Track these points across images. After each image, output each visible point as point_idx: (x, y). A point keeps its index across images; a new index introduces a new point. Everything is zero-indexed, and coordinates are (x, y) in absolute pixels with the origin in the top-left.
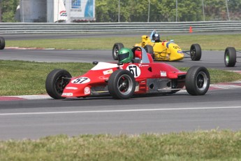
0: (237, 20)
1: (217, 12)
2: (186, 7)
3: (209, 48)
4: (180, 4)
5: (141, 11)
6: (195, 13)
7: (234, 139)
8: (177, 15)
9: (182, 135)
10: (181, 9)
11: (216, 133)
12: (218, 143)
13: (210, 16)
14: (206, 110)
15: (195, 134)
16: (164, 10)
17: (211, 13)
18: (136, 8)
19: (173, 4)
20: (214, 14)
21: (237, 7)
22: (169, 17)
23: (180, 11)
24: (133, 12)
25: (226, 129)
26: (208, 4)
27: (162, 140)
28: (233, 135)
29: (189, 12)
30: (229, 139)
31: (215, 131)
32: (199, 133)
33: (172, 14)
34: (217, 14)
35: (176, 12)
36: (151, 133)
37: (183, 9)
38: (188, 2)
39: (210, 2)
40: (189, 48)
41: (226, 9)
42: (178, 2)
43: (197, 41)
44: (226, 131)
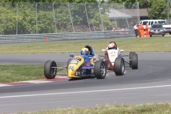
0: (79, 31)
1: (65, 26)
2: (43, 23)
3: (61, 52)
5: (11, 27)
6: (50, 28)
8: (37, 29)
9: (47, 113)
10: (40, 25)
11: (71, 110)
13: (60, 29)
15: (56, 112)
16: (28, 27)
17: (61, 27)
18: (8, 24)
19: (34, 22)
20: (63, 28)
21: (79, 23)
22: (32, 30)
23: (39, 27)
24: (5, 28)
25: (78, 107)
26: (59, 21)
28: (83, 111)
31: (70, 109)
32: (59, 111)
33: (33, 28)
34: (65, 28)
35: (36, 27)
36: (25, 112)
37: (42, 25)
38: (44, 20)
39: (60, 19)
40: (46, 52)
41: (71, 24)
42: (38, 20)
43: (52, 47)
44: (78, 109)
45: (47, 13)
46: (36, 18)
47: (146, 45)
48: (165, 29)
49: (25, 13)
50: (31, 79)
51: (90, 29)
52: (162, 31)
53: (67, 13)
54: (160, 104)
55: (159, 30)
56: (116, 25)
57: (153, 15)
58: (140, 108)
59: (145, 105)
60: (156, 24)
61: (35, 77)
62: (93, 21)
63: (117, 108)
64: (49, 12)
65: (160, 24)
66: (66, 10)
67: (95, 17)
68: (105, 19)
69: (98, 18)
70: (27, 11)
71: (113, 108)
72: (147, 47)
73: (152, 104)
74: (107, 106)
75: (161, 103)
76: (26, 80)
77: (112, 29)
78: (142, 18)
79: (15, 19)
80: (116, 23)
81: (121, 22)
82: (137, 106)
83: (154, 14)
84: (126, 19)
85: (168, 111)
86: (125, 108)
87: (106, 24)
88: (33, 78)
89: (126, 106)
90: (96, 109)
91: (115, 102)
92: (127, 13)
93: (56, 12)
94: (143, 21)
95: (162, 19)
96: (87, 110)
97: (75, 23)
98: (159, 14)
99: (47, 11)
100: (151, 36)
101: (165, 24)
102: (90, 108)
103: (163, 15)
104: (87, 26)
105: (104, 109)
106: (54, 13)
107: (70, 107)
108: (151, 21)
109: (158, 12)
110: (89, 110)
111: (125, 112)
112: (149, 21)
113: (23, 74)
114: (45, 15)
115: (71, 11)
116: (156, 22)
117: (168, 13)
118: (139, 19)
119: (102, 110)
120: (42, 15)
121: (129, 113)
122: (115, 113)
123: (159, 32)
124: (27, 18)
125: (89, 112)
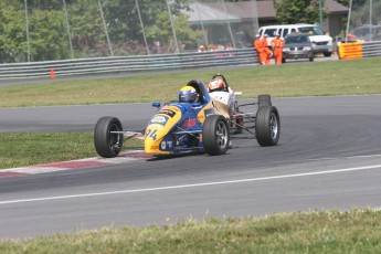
0: (123, 54)
1: (91, 43)
2: (42, 37)
3: (85, 101)
4: (33, 33)
6: (57, 47)
7: (139, 241)
8: (28, 52)
9: (57, 240)
10: (34, 42)
11: (110, 233)
12: (115, 248)
13: (81, 50)
15: (76, 237)
16: (10, 45)
17: (82, 46)
19: (21, 34)
20: (87, 48)
21: (122, 35)
22: (17, 55)
23: (34, 46)
25: (126, 226)
26: (77, 32)
27: (25, 249)
28: (136, 234)
29: (48, 46)
30: (131, 241)
31: (108, 229)
32: (83, 235)
33: (20, 50)
34: (91, 46)
35: (27, 46)
36: (7, 240)
37: (39, 42)
38: (45, 30)
39: (79, 28)
41: (105, 38)
42: (30, 30)
43: (63, 90)
44: (126, 229)
45: (49, 14)
46: (25, 27)
47: (272, 83)
48: (314, 45)
50: (18, 165)
51: (147, 48)
52: (308, 49)
53: (95, 13)
54: (307, 213)
55: (300, 49)
56: (206, 38)
57: (288, 15)
58: (264, 224)
59: (273, 218)
60: (294, 34)
61: (28, 160)
62: (153, 30)
63: (213, 226)
64: (54, 12)
65: (303, 34)
66: (92, 7)
67: (158, 22)
68: (181, 26)
69: (165, 24)
70: (5, 11)
71: (204, 225)
72: (276, 86)
73: (290, 214)
74: (190, 220)
75: (309, 212)
76: (7, 166)
77: (196, 47)
78: (263, 22)
80: (204, 33)
81: (217, 32)
82: (256, 219)
83: (288, 11)
84: (226, 25)
85: (324, 230)
86: (231, 225)
87: (183, 37)
88: (23, 161)
89: (233, 221)
90: (166, 228)
91: (207, 212)
92: (230, 11)
93: (70, 13)
94: (265, 28)
95: (308, 22)
96: (146, 231)
97: (114, 36)
98: (301, 11)
99: (50, 10)
100: (283, 61)
101: (315, 34)
102: (152, 227)
103: (310, 15)
105: (184, 229)
106: (66, 15)
107: (108, 225)
108: (283, 27)
109: (298, 6)
110: (151, 230)
111: (230, 233)
112: (278, 27)
114: (46, 19)
115: (104, 10)
116: (293, 30)
117: (320, 9)
118: (257, 24)
119: (178, 230)
120: (38, 18)
121: (240, 235)
122: (209, 236)
123: (300, 52)
124: (5, 26)
125: (149, 235)
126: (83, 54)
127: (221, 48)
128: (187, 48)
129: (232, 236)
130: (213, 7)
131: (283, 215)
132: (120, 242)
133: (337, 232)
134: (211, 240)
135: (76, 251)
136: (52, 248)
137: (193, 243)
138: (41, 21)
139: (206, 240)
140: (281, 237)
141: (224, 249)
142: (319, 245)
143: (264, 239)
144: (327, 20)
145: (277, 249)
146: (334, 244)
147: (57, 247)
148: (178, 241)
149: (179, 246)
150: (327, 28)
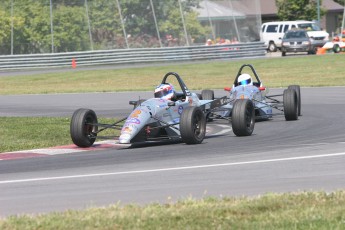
0: (138, 47)
1: (110, 36)
2: (65, 31)
3: (102, 89)
4: (57, 27)
6: (79, 40)
7: (143, 217)
8: (52, 43)
9: (68, 215)
10: (58, 35)
11: (117, 209)
12: (121, 223)
13: (100, 42)
14: (101, 177)
15: (86, 213)
16: (35, 38)
17: (101, 39)
19: (46, 28)
20: (105, 40)
21: (137, 29)
22: (42, 46)
23: (58, 38)
25: (131, 204)
26: (97, 26)
27: (39, 223)
28: (140, 211)
29: (70, 39)
30: (136, 218)
31: (115, 206)
32: (92, 211)
33: (45, 42)
34: (110, 39)
35: (52, 39)
36: (23, 215)
37: (62, 34)
38: (68, 24)
39: (99, 23)
40: (72, 89)
41: (122, 32)
42: (54, 24)
43: (83, 79)
44: (131, 207)
45: (72, 10)
46: (50, 21)
47: (273, 74)
48: (312, 40)
49: (27, 10)
50: (38, 146)
51: (160, 41)
52: (306, 43)
53: (114, 9)
54: (296, 194)
55: (300, 43)
56: (214, 33)
57: (288, 12)
58: (256, 203)
59: (266, 198)
61: (48, 142)
62: (165, 25)
63: (211, 205)
64: (76, 8)
65: (302, 30)
66: (110, 4)
67: (171, 17)
68: (192, 22)
69: (176, 20)
70: (31, 7)
71: (203, 203)
72: (275, 77)
73: (281, 194)
74: (190, 199)
75: (298, 193)
76: (28, 147)
77: (204, 41)
78: (265, 18)
79: (8, 23)
80: (212, 28)
81: (224, 27)
82: (248, 199)
83: (289, 9)
84: (232, 21)
85: (312, 209)
86: (227, 204)
87: (193, 32)
88: (43, 143)
89: (229, 200)
90: (168, 206)
91: (205, 192)
92: (235, 9)
93: (91, 9)
94: (267, 24)
95: (307, 19)
96: (149, 209)
97: (130, 29)
98: (301, 9)
99: (73, 6)
100: (284, 54)
102: (155, 205)
103: (309, 13)
104: (155, 35)
105: (184, 207)
106: (87, 10)
107: (115, 202)
108: (284, 23)
109: (298, 5)
110: (154, 208)
111: (225, 211)
112: (279, 23)
113: (22, 136)
115: (122, 6)
116: (293, 26)
117: (318, 7)
118: (260, 20)
119: (179, 207)
120: (62, 13)
121: (235, 213)
122: (206, 215)
123: (299, 46)
124: (31, 20)
125: (152, 212)
126: (102, 46)
127: (228, 42)
128: (196, 41)
129: (228, 214)
130: (220, 4)
131: (273, 195)
132: (125, 218)
133: (323, 211)
134: (209, 217)
135: (85, 225)
136: (64, 223)
137: (191, 220)
138: (65, 16)
139: (203, 218)
140: (272, 215)
141: (220, 226)
142: (306, 224)
143: (256, 216)
144: (324, 17)
145: (267, 226)
146: (320, 222)
147: (68, 222)
148: (178, 218)
149: (179, 223)
150: (324, 25)
